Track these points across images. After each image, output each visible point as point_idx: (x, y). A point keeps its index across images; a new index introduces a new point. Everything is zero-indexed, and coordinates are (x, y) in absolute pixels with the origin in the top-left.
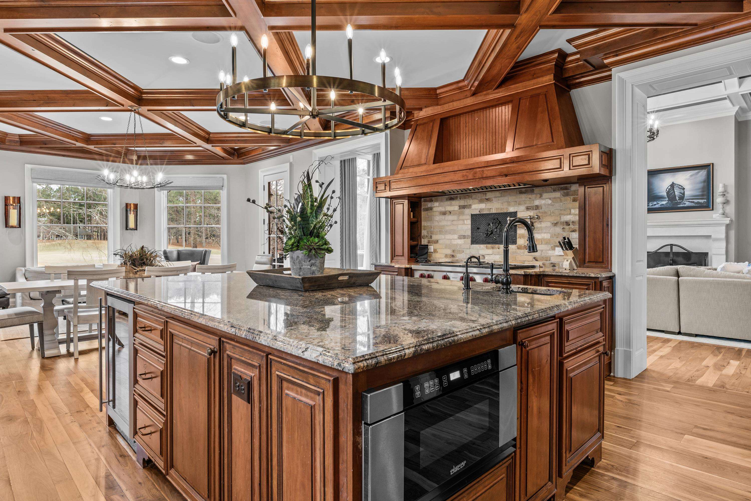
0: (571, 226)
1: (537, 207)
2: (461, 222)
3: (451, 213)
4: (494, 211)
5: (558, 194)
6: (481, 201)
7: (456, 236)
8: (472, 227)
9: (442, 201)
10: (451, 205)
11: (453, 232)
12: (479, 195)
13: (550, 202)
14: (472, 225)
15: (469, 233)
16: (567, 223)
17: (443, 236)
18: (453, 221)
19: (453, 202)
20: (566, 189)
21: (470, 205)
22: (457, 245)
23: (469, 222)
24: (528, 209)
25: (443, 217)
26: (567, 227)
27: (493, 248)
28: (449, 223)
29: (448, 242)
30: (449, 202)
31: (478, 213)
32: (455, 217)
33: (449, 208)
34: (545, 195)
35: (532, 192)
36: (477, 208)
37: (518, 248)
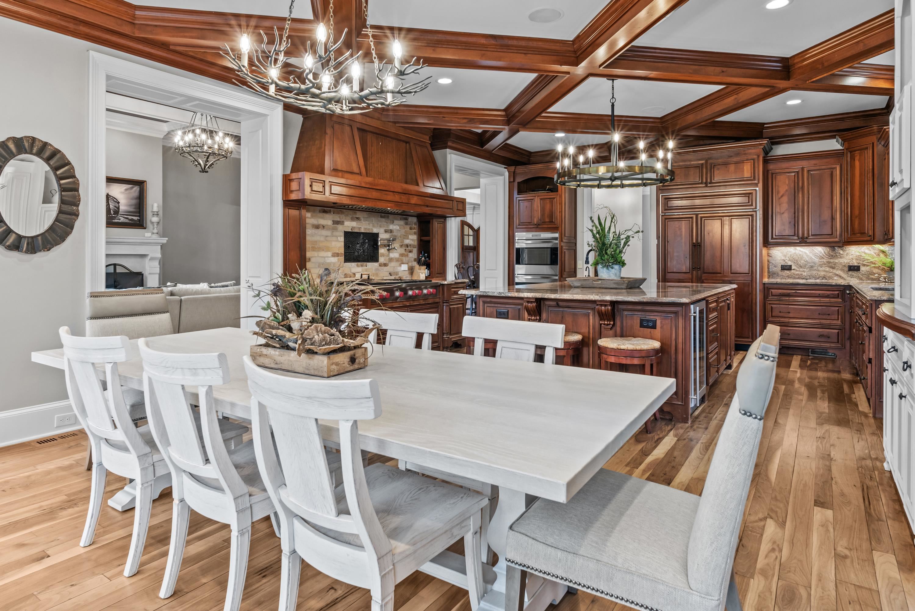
0: (409, 248)
1: (391, 231)
2: (334, 239)
3: (324, 227)
4: (362, 231)
5: (402, 223)
6: (352, 219)
7: (330, 254)
8: (345, 244)
9: (314, 211)
10: (323, 218)
11: (327, 249)
12: (351, 212)
13: (398, 228)
14: (344, 242)
15: (342, 251)
16: (407, 246)
17: (315, 254)
18: (327, 236)
19: (327, 215)
20: (406, 219)
21: (343, 222)
22: (330, 264)
23: (342, 239)
24: (386, 231)
25: (316, 231)
26: (407, 249)
27: (362, 266)
28: (322, 239)
29: (321, 260)
30: (321, 215)
31: (350, 231)
32: (328, 233)
33: (322, 222)
34: (396, 222)
35: (388, 217)
36: (349, 225)
37: (380, 265)
